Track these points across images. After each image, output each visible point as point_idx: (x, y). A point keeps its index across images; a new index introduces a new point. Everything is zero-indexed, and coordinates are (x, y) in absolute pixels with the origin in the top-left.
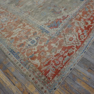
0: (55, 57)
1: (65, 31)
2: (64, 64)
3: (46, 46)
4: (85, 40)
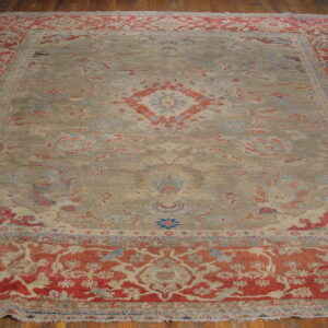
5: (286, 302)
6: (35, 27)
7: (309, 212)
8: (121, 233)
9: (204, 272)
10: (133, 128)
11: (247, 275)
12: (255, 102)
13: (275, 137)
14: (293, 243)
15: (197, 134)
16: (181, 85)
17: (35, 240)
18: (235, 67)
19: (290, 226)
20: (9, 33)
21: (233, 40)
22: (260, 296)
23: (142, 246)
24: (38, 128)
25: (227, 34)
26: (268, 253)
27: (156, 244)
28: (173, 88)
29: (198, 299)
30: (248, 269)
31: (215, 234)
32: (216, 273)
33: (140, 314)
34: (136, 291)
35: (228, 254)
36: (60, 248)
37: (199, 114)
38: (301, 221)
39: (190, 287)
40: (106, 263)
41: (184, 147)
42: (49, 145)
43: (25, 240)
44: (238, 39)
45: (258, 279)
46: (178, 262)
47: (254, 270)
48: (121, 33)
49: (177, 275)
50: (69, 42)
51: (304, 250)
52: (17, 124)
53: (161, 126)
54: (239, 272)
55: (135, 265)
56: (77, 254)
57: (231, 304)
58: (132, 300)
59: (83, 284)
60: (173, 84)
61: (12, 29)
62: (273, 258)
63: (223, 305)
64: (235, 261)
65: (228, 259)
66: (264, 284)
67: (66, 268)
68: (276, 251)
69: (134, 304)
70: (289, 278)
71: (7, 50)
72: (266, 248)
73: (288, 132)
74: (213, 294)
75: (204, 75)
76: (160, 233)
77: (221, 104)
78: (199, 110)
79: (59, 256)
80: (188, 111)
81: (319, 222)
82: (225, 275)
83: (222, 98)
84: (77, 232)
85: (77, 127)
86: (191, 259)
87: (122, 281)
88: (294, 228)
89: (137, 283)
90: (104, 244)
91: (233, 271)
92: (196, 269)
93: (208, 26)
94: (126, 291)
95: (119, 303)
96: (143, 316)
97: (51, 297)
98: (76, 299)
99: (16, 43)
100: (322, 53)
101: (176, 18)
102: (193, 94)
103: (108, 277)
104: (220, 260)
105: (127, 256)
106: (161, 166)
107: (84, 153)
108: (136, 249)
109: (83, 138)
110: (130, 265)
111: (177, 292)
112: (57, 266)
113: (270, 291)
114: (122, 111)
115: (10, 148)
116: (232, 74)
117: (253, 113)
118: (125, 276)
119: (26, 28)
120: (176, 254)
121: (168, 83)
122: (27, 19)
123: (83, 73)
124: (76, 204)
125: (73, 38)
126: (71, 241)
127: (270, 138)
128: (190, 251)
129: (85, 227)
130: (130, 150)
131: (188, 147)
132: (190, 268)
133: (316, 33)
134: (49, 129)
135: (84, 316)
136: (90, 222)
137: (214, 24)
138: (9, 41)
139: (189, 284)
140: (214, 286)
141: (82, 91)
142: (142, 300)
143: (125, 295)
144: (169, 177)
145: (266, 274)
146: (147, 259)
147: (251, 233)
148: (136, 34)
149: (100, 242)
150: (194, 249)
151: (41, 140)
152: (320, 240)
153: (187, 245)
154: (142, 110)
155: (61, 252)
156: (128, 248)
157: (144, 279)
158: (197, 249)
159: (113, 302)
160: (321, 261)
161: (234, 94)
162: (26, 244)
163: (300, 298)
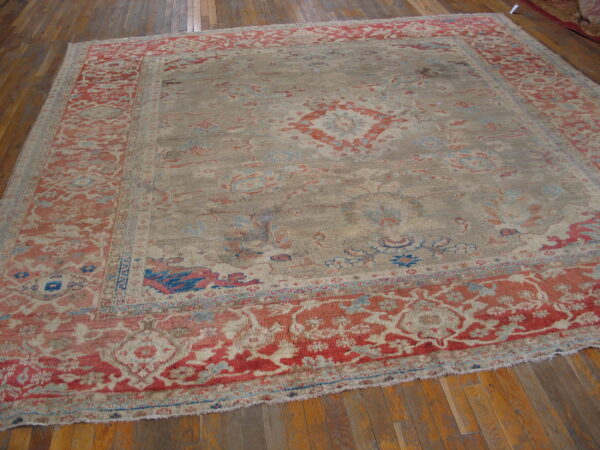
0: (37, 362)
1: (172, 318)
2: (25, 395)
3: (62, 318)
4: (175, 386)
5: (576, 331)
6: (150, 53)
7: (552, 227)
8: (356, 277)
9: (472, 311)
10: (315, 156)
11: (519, 306)
12: (440, 114)
13: (479, 151)
14: (552, 264)
15: (390, 156)
16: (352, 103)
17: (256, 302)
18: (402, 79)
19: (540, 246)
20: (122, 63)
21: (385, 49)
22: (545, 329)
23: (387, 290)
24: (202, 168)
25: (376, 43)
26: (531, 279)
27: (402, 285)
28: (343, 107)
29: (480, 342)
30: (517, 301)
31: (463, 265)
32: (486, 309)
33: (421, 369)
34: (404, 342)
35: (489, 286)
36: (291, 306)
37: (385, 134)
38: (550, 239)
39: (463, 330)
40: (354, 315)
41: (383, 172)
42: (224, 187)
43: (243, 303)
44: (390, 48)
45: (533, 310)
46: (438, 304)
47: (524, 300)
48: (255, 51)
49: (443, 318)
50: (198, 66)
51: (569, 270)
52: (173, 166)
53: (348, 151)
54: (510, 305)
55: (389, 313)
56: (315, 310)
57: (518, 342)
58: (405, 355)
59: (339, 344)
60: (342, 103)
61: (122, 57)
62: (539, 284)
63: (511, 345)
64: (499, 293)
65: (491, 292)
66: (543, 314)
67: (308, 328)
68: (538, 276)
69: (409, 359)
70: (566, 305)
71: (126, 82)
72: (526, 273)
73: (488, 144)
74: (492, 335)
75: (372, 90)
76: (402, 272)
77: (405, 121)
78: (383, 130)
79: (294, 316)
80: (371, 131)
81: (568, 237)
82: (497, 311)
83: (403, 113)
84: (303, 284)
85: (250, 162)
86: (450, 298)
87: (383, 334)
88: (545, 247)
89: (402, 334)
90: (342, 294)
91: (503, 305)
92: (461, 308)
93: (350, 35)
94: (393, 345)
95: (392, 361)
96: (425, 372)
97: (305, 365)
98: (338, 364)
99: (134, 74)
100: (489, 56)
101: (309, 30)
102: (369, 112)
103: (364, 332)
104: (484, 295)
105: (375, 303)
106: (367, 196)
107: (270, 190)
108: (383, 295)
109: (261, 173)
110: (383, 313)
111: (451, 338)
112: (297, 328)
113: (553, 321)
114: (296, 138)
115: (176, 196)
116: (402, 85)
117: (443, 128)
118: (384, 328)
119: (139, 56)
120: (430, 294)
121: (336, 102)
122: (137, 46)
123: (232, 100)
124: (288, 252)
125: (201, 61)
126: (301, 296)
127: (473, 153)
128: (445, 290)
129: (310, 277)
130: (323, 182)
131: (388, 171)
132: (453, 308)
133: (471, 34)
134: (215, 168)
135: (357, 382)
136: (314, 270)
137: (356, 32)
138: (125, 72)
139: (460, 326)
140: (490, 325)
141: (239, 120)
142: (416, 352)
143: (394, 350)
144: (382, 208)
145: (540, 304)
146: (401, 304)
147: (503, 259)
148: (273, 50)
149: (336, 292)
150: (448, 285)
151: (212, 181)
152: (579, 256)
153: (438, 282)
154: (317, 135)
155: (294, 310)
156: (373, 295)
157: (407, 328)
158: (452, 286)
159: (384, 361)
160: (591, 279)
161: (415, 108)
162: (246, 309)
163: (589, 325)
